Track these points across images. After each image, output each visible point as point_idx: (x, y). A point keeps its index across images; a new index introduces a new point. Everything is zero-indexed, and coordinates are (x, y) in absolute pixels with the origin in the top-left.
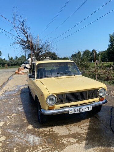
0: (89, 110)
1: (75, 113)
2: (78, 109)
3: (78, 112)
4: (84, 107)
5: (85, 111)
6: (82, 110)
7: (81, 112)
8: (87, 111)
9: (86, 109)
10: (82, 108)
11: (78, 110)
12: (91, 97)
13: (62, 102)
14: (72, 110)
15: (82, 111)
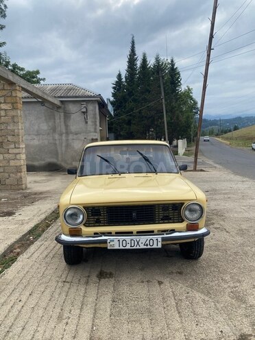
0: (155, 246)
1: (121, 247)
2: (129, 241)
3: (128, 247)
4: (143, 239)
5: (145, 247)
6: (136, 243)
7: (135, 247)
8: (149, 247)
9: (148, 242)
10: (138, 240)
11: (127, 243)
12: (166, 219)
13: (98, 223)
14: (113, 241)
15: (138, 247)
